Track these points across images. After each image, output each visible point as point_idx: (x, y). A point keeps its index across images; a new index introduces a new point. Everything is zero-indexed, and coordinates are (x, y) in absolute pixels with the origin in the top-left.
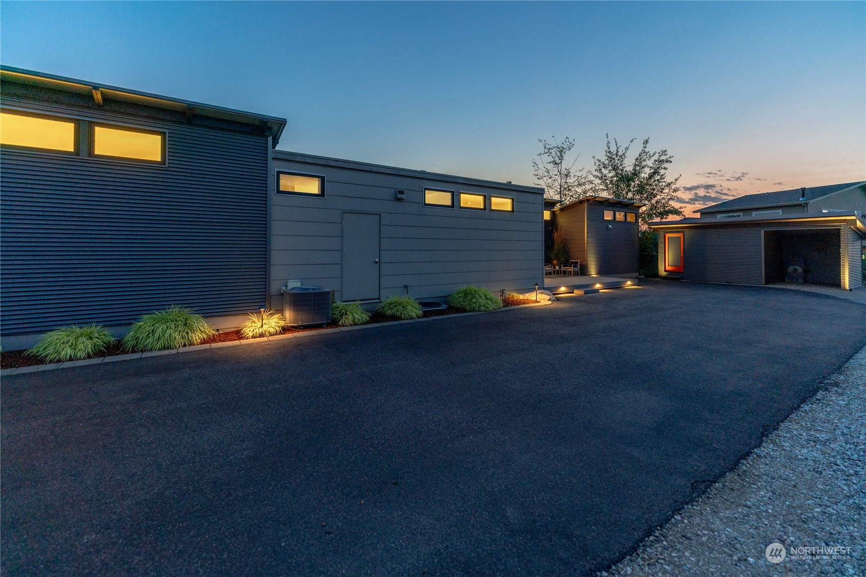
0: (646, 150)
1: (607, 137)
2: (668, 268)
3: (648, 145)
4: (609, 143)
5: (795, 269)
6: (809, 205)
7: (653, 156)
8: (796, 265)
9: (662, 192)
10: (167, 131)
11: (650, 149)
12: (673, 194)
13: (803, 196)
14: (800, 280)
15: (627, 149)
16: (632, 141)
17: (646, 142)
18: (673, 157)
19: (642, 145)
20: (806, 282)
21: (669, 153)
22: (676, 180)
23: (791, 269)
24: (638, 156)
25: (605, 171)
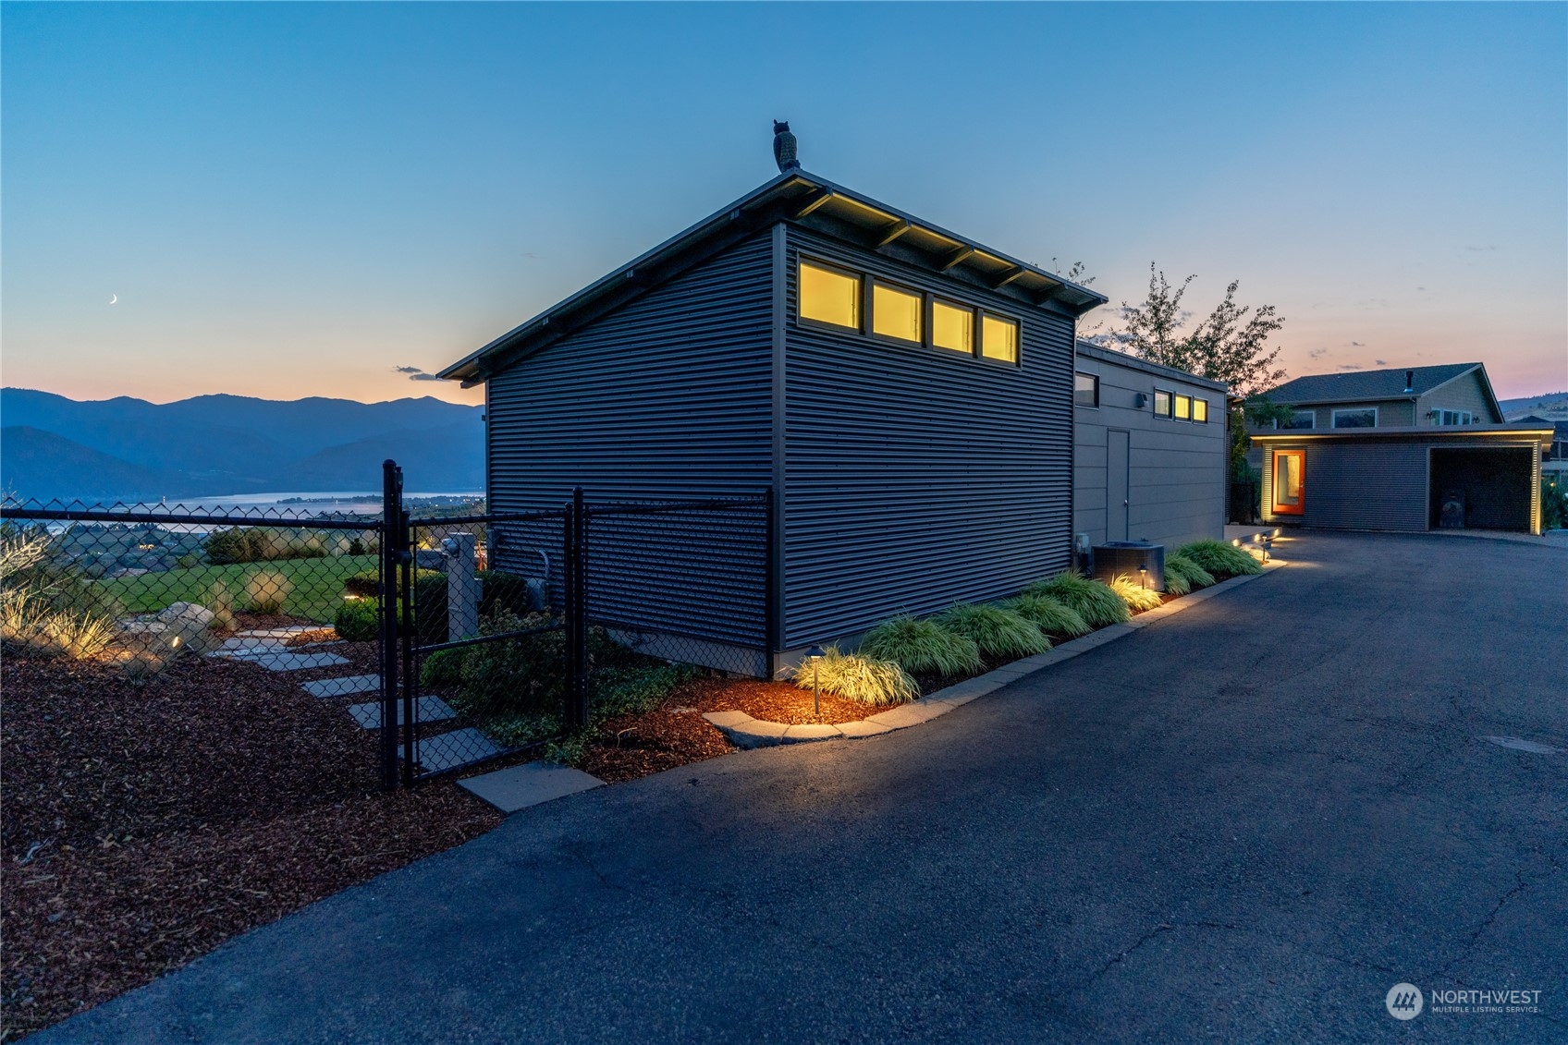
0: (1232, 301)
1: (1153, 270)
2: (1277, 508)
3: (1234, 294)
4: (1154, 279)
5: (1453, 507)
6: (1418, 400)
7: (1242, 313)
8: (1454, 500)
9: (1251, 376)
10: (1021, 318)
11: (1239, 300)
12: (1274, 381)
13: (1409, 385)
14: (1460, 523)
15: (1181, 292)
16: (1189, 280)
17: (1233, 287)
18: (1284, 319)
19: (1226, 293)
20: (1468, 526)
21: (1278, 313)
22: (1272, 356)
23: (1447, 506)
24: (1215, 311)
25: (1143, 332)
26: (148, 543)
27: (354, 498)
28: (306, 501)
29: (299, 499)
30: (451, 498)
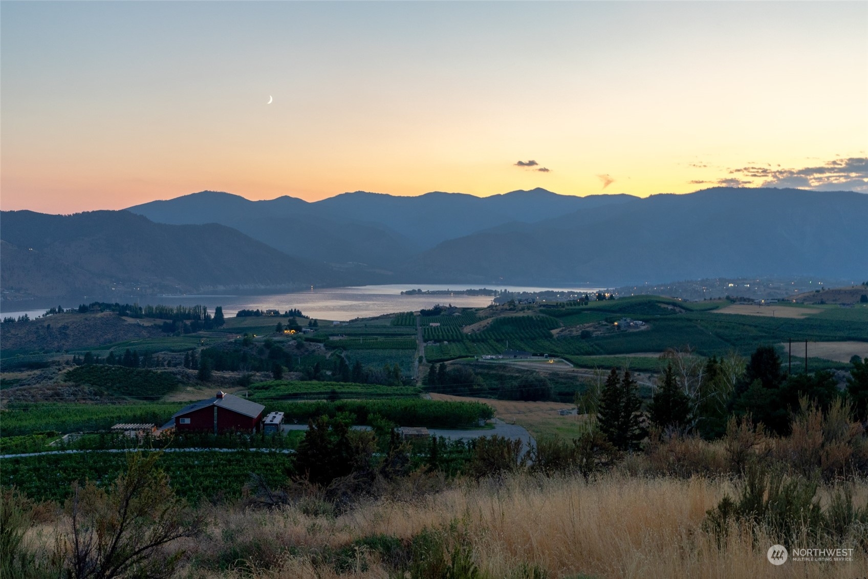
26: (291, 329)
27: (467, 291)
28: (425, 293)
29: (419, 291)
30: (558, 293)
